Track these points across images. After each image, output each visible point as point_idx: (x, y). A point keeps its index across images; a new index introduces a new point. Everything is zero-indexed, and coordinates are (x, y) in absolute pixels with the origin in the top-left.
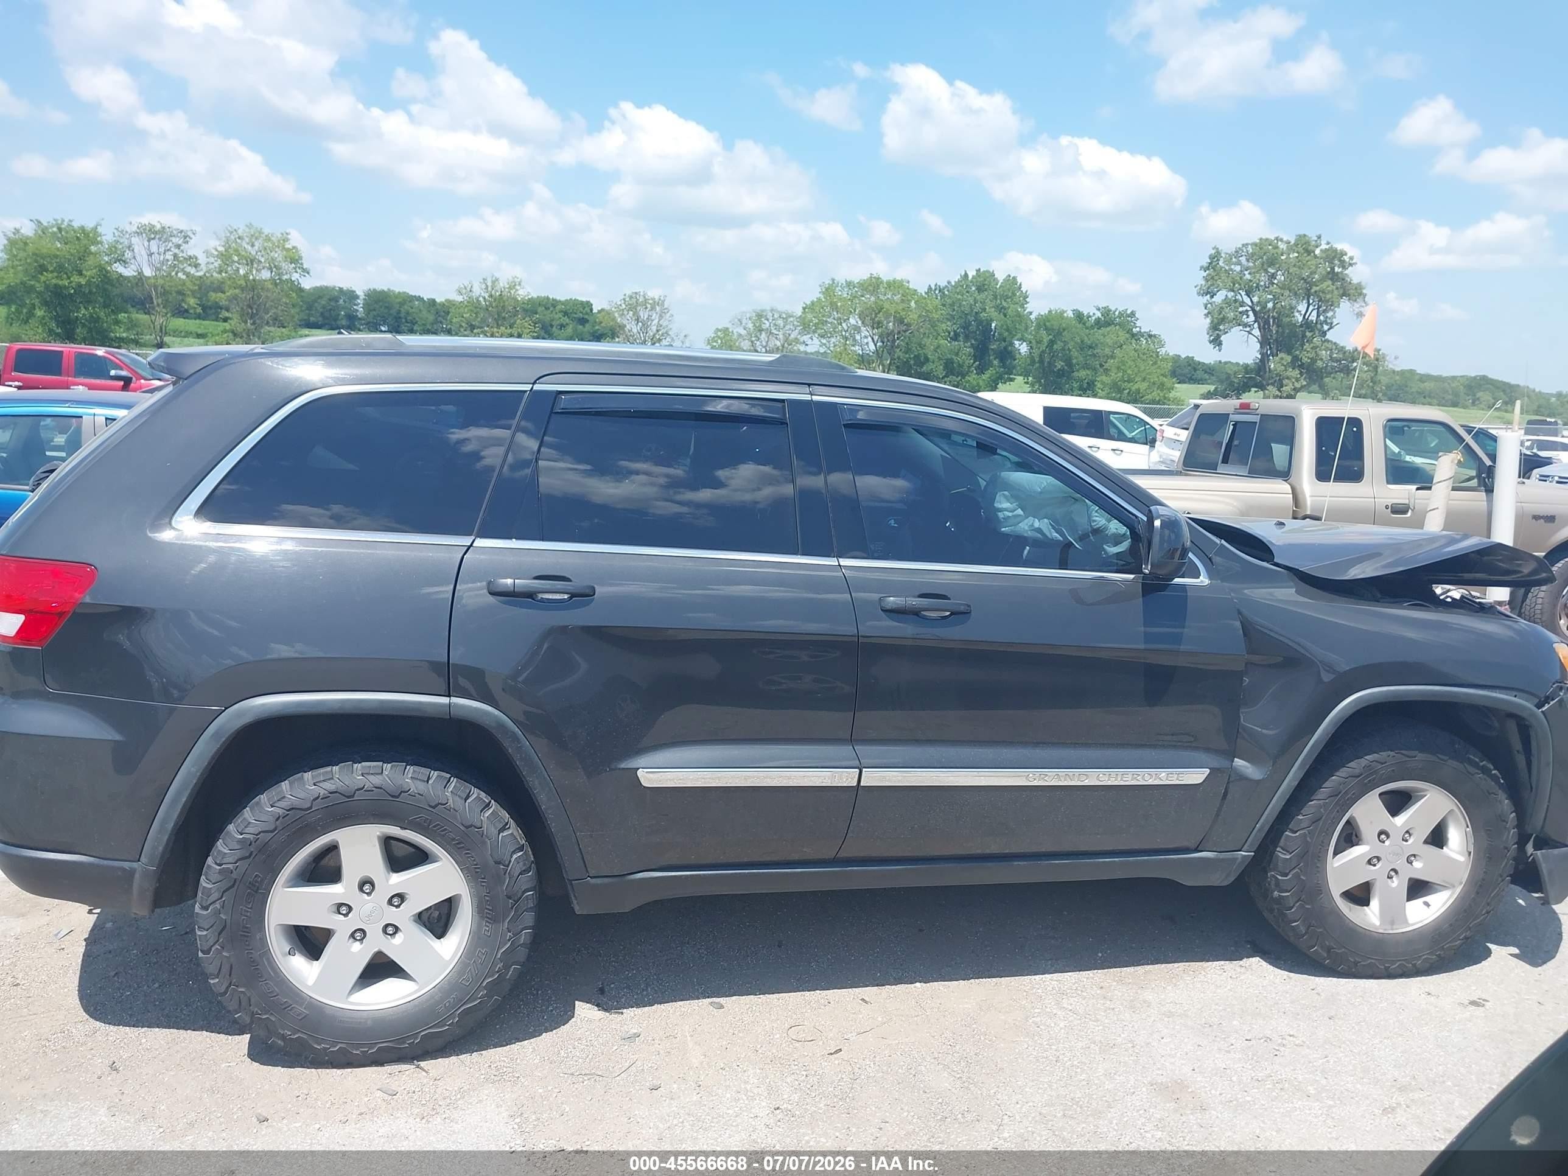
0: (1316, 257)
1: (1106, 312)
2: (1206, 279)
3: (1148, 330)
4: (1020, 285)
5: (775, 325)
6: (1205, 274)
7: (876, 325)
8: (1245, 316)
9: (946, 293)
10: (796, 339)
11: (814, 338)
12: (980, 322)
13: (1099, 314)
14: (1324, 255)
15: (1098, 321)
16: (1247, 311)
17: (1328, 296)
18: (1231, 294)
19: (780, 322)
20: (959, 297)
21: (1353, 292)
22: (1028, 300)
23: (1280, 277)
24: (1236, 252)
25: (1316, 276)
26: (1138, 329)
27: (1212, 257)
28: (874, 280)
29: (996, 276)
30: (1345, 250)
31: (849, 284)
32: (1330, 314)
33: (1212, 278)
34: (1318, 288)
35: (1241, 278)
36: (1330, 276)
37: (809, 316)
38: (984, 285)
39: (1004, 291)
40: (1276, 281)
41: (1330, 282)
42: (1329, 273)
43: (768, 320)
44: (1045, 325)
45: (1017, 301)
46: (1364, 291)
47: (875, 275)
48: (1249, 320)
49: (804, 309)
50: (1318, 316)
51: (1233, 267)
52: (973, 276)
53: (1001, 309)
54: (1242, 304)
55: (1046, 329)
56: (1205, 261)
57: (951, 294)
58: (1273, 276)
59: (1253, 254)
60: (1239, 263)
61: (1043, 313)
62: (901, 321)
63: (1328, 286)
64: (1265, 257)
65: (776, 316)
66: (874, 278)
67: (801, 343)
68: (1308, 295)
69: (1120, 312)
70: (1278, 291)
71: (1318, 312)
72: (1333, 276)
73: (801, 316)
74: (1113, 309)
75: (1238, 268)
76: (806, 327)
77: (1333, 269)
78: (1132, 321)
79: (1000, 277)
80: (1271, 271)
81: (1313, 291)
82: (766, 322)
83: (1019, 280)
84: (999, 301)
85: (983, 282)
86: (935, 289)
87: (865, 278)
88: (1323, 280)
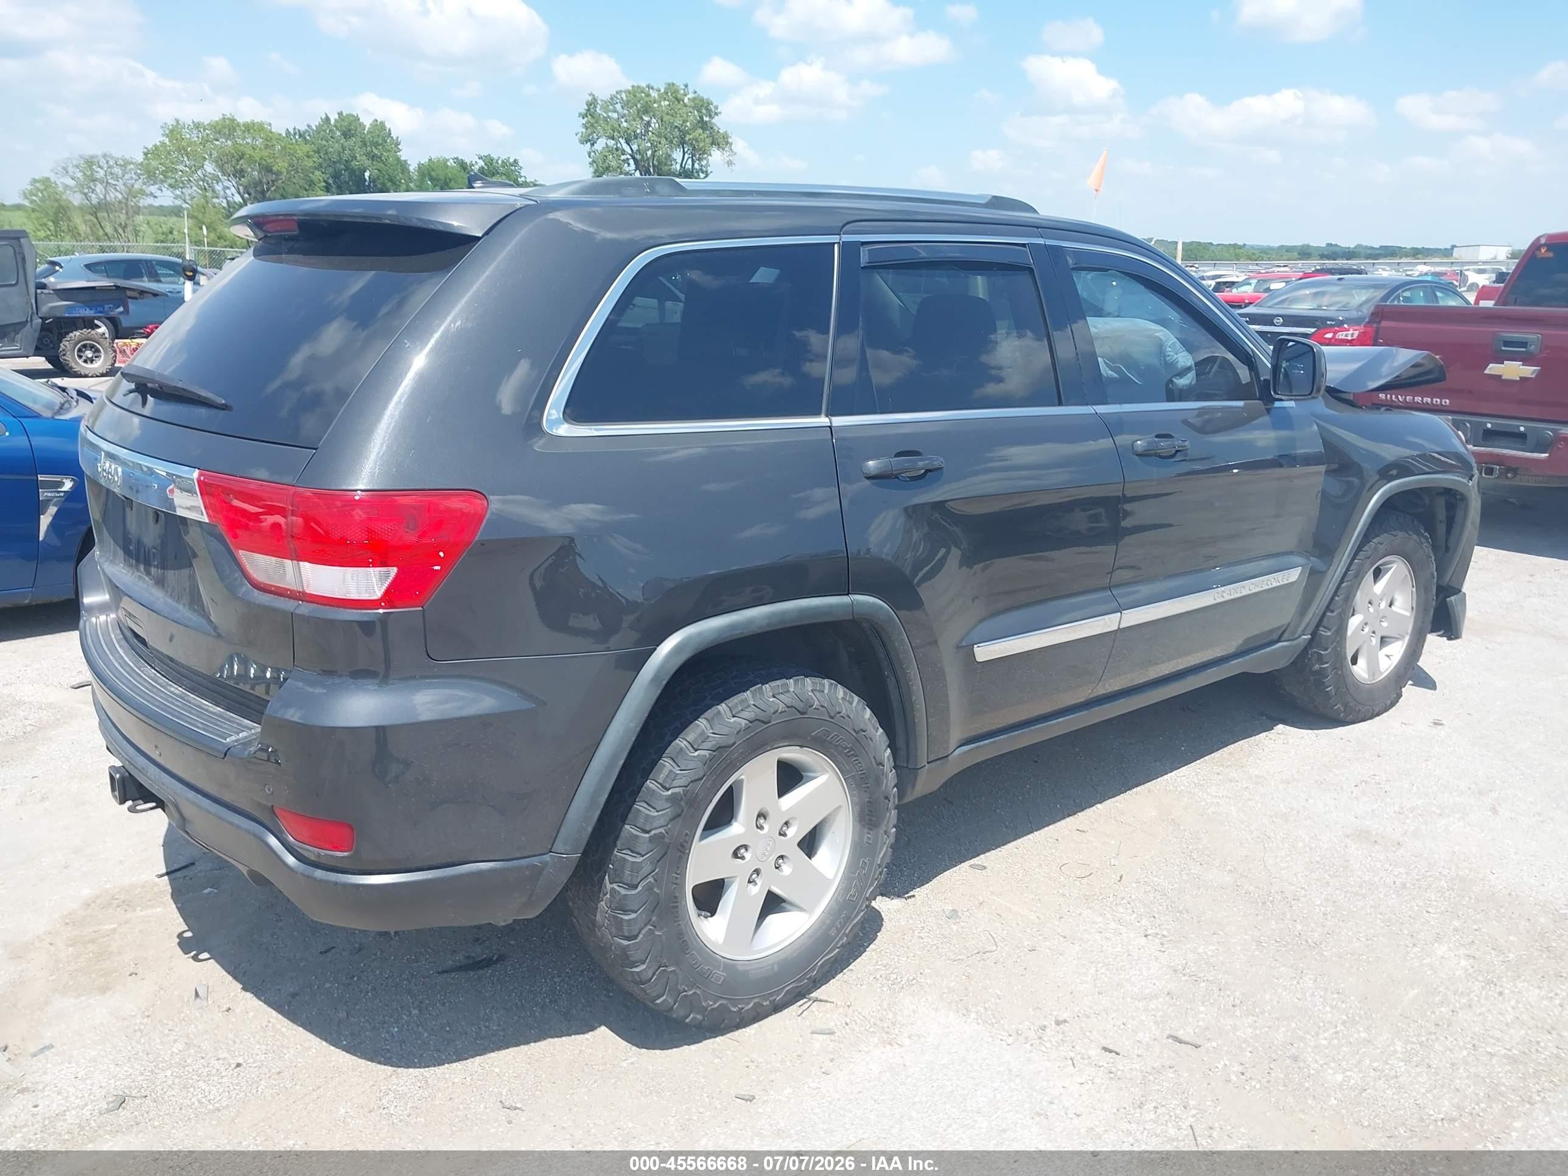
0: (686, 106)
1: (489, 160)
2: (585, 126)
3: (533, 180)
4: (390, 130)
5: (111, 174)
6: (584, 121)
7: (239, 174)
8: (626, 165)
9: (308, 137)
10: (141, 190)
11: (163, 189)
12: (352, 172)
13: (481, 163)
14: (693, 104)
15: (482, 170)
16: (628, 159)
17: (701, 145)
18: (611, 143)
19: (117, 170)
20: (324, 142)
21: (720, 141)
22: (400, 148)
23: (655, 124)
24: (612, 99)
25: (688, 124)
26: (523, 179)
27: (589, 104)
28: (227, 122)
29: (361, 121)
30: (711, 99)
31: (197, 126)
32: (704, 163)
33: (592, 125)
34: (691, 137)
35: (619, 125)
36: (700, 125)
37: (154, 163)
38: (349, 130)
39: (373, 137)
40: (651, 129)
41: (700, 131)
42: (699, 122)
43: (102, 168)
44: (430, 175)
45: (389, 148)
46: (730, 140)
47: (229, 116)
48: (631, 168)
49: (146, 154)
50: (693, 165)
51: (610, 114)
52: (335, 120)
53: (373, 157)
54: (624, 152)
55: (432, 179)
56: (583, 108)
57: (314, 140)
58: (648, 124)
59: (628, 102)
60: (615, 111)
61: (422, 162)
62: (269, 170)
63: (700, 135)
64: (639, 106)
65: (111, 163)
66: (228, 119)
67: (147, 195)
68: (682, 143)
69: (503, 161)
70: (655, 138)
71: (693, 160)
72: (703, 125)
73: (142, 163)
74: (496, 158)
75: (615, 115)
76: (151, 176)
77: (701, 118)
78: (516, 171)
79: (367, 122)
80: (646, 118)
81: (687, 139)
82: (99, 170)
83: (388, 125)
84: (369, 148)
85: (349, 127)
86: (295, 134)
87: (218, 119)
88: (694, 129)
